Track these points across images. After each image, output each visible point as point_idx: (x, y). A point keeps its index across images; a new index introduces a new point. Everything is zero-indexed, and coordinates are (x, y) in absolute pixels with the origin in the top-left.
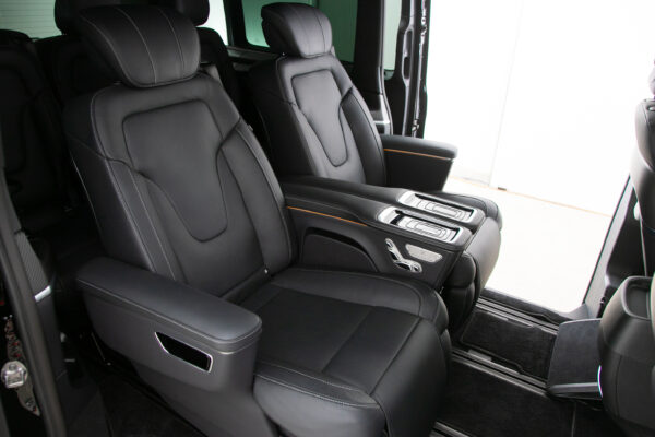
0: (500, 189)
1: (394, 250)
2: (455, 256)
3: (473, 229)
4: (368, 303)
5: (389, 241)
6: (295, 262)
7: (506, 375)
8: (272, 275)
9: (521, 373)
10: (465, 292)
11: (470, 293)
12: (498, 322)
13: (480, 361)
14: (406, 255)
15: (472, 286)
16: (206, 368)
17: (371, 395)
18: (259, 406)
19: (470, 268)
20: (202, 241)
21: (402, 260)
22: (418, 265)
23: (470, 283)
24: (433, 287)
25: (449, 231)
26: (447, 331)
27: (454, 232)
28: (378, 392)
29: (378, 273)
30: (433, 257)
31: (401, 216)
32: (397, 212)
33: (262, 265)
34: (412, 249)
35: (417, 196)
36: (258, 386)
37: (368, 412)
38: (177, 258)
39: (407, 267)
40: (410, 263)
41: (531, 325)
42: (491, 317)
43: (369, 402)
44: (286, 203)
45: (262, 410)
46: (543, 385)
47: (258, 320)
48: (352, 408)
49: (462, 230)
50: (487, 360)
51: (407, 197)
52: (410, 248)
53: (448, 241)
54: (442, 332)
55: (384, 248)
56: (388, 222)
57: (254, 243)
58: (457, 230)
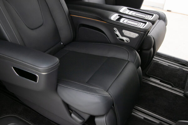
0: (168, 11)
1: (118, 33)
2: (144, 34)
3: (153, 22)
4: (106, 56)
5: (115, 29)
6: (75, 39)
7: (166, 87)
8: (65, 45)
9: (173, 87)
10: (148, 52)
11: (151, 52)
12: (164, 66)
13: (155, 82)
14: (123, 35)
15: (152, 49)
16: (36, 81)
17: (107, 91)
18: (60, 97)
19: (151, 41)
20: (32, 29)
21: (121, 37)
22: (128, 39)
23: (151, 48)
24: (134, 48)
25: (142, 23)
26: (140, 67)
27: (144, 24)
28: (110, 90)
29: (111, 43)
30: (134, 35)
31: (121, 17)
32: (119, 16)
33: (60, 41)
34: (126, 32)
35: (128, 9)
36: (59, 89)
37: (105, 98)
38: (21, 36)
39: (123, 40)
40: (124, 38)
41: (178, 67)
42: (160, 64)
43: (106, 94)
44: (70, 13)
45: (61, 98)
46: (183, 92)
47: (57, 60)
48: (98, 96)
49: (148, 23)
50: (158, 82)
51: (124, 9)
52: (125, 32)
53: (141, 28)
54: (138, 68)
55: (113, 32)
56: (115, 20)
57: (56, 31)
58: (145, 23)
